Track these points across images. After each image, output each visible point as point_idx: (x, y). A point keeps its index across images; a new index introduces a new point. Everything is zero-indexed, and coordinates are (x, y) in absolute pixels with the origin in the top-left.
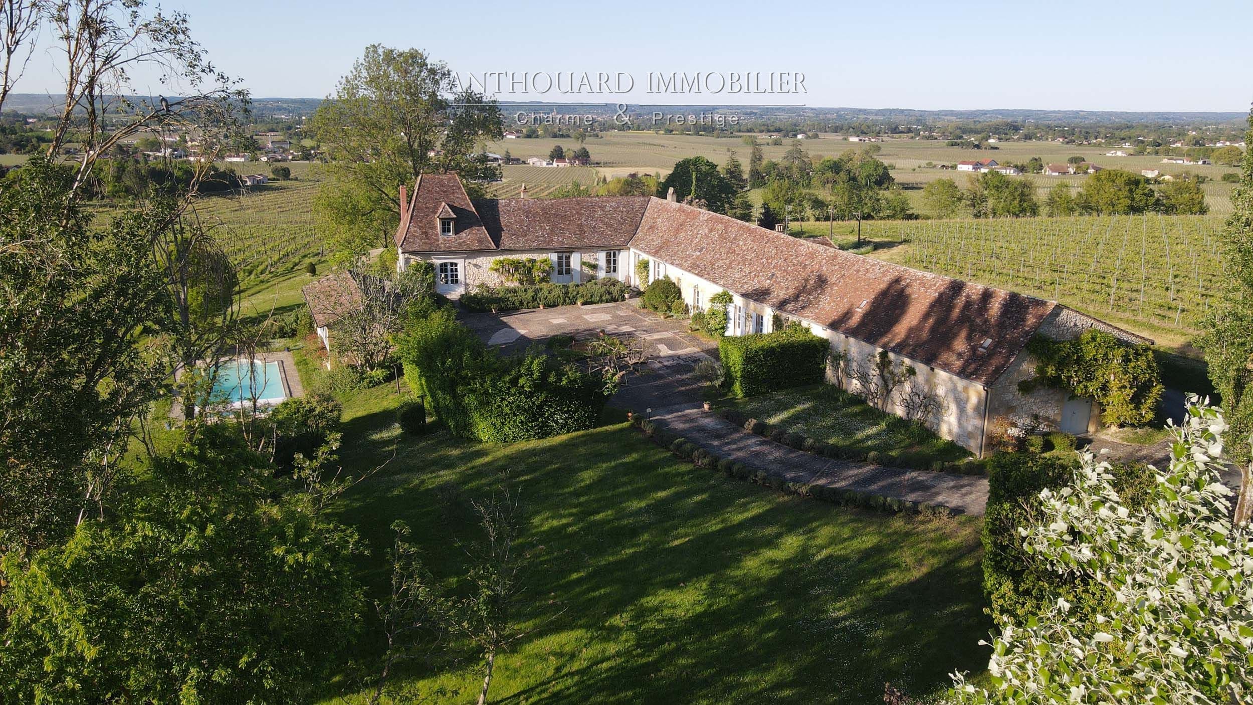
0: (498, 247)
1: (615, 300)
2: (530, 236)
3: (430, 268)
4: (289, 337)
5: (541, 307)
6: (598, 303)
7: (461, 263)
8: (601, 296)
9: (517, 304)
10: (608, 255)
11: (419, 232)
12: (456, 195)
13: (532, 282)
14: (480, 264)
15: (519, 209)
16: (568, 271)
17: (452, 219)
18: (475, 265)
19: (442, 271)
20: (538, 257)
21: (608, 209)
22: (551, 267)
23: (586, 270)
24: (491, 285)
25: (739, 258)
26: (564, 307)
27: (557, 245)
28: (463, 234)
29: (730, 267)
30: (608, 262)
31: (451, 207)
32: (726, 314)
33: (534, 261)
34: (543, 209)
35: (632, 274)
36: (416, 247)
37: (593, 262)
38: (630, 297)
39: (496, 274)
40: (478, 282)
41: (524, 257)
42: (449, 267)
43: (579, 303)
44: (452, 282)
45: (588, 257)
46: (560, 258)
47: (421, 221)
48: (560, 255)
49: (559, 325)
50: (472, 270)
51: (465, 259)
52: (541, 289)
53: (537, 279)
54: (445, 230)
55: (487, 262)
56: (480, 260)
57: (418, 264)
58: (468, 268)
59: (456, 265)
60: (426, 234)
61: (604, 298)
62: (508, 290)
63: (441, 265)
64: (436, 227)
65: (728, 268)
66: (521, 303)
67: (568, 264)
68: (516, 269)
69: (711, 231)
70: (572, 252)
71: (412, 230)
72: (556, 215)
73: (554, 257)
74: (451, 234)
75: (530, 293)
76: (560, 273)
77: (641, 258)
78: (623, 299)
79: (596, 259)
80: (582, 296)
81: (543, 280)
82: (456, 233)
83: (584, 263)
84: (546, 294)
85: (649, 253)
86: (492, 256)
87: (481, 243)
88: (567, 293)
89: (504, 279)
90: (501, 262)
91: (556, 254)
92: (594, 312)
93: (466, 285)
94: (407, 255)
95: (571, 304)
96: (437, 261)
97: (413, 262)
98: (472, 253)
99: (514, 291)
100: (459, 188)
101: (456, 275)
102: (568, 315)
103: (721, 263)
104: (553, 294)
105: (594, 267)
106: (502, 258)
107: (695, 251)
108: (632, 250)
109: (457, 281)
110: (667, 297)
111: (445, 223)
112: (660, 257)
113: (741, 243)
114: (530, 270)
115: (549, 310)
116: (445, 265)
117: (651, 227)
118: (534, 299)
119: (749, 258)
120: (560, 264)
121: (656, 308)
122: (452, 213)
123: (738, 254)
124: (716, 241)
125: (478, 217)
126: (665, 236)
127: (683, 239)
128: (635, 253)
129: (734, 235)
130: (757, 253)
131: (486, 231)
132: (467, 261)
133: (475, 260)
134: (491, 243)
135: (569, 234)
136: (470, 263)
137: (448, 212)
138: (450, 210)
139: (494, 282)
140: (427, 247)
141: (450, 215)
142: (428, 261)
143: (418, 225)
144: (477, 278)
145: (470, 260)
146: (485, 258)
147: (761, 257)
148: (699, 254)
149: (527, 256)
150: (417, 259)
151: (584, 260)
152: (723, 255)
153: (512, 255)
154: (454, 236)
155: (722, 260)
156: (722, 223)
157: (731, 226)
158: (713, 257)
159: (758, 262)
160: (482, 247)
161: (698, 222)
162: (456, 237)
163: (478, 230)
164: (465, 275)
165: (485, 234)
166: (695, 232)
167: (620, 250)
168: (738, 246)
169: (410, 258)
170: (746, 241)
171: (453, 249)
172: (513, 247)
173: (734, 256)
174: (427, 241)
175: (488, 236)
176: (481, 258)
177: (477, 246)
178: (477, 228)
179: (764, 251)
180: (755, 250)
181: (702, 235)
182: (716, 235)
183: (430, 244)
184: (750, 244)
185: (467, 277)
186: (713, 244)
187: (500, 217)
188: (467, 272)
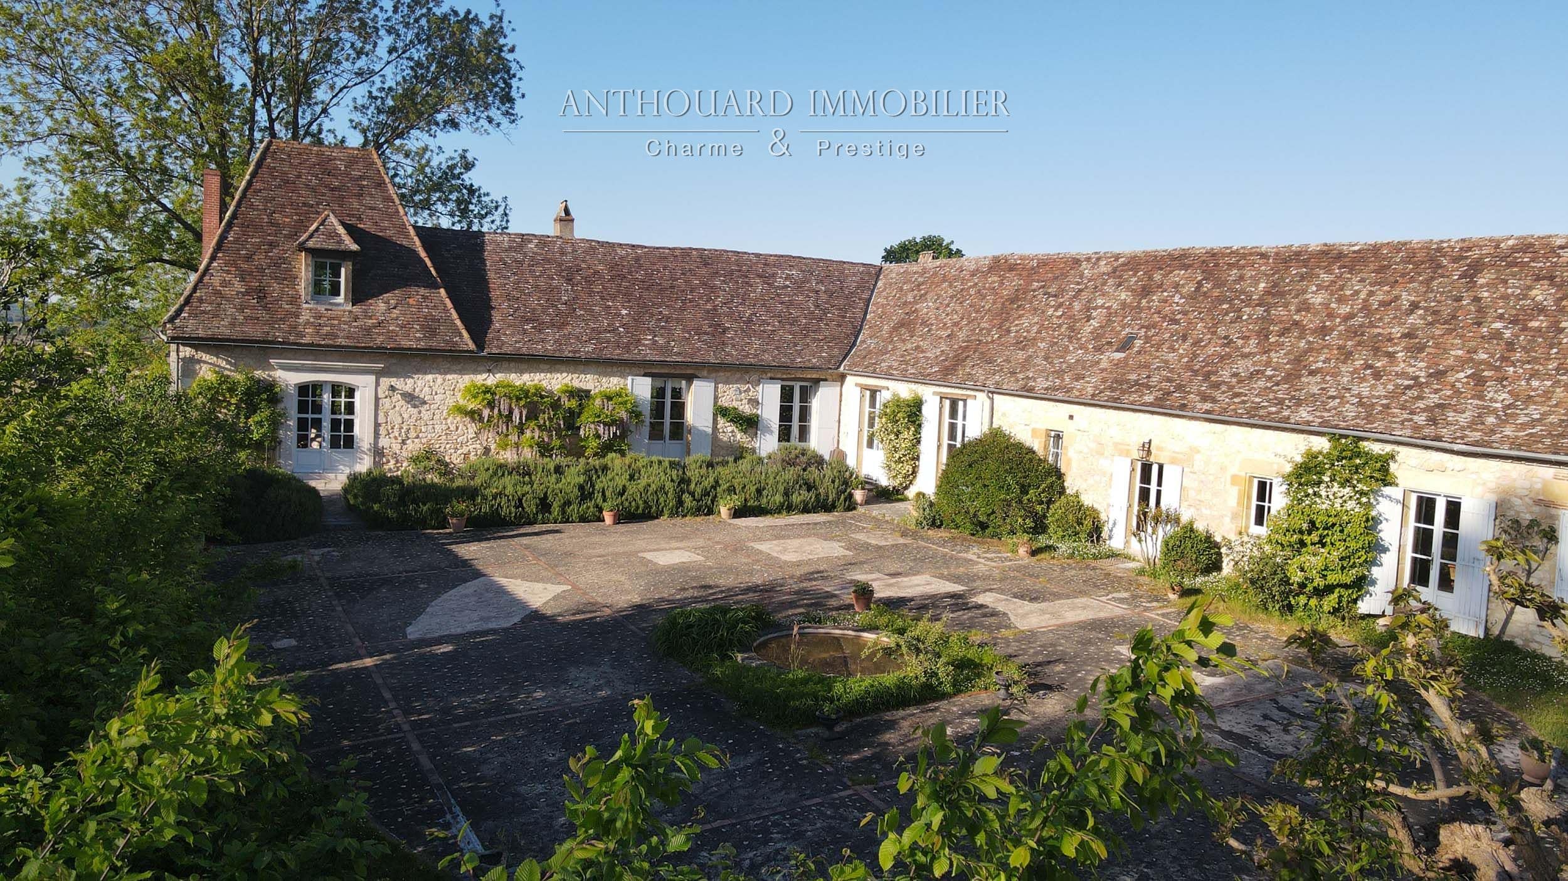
0: (480, 345)
1: (828, 508)
2: (575, 328)
3: (269, 392)
5: (608, 517)
6: (778, 510)
7: (364, 387)
8: (786, 494)
9: (530, 507)
10: (787, 395)
11: (239, 286)
12: (367, 200)
13: (577, 451)
14: (425, 394)
15: (548, 261)
16: (679, 430)
17: (347, 255)
18: (410, 398)
19: (302, 407)
20: (597, 384)
22: (635, 414)
23: (729, 431)
24: (455, 459)
26: (678, 520)
27: (650, 355)
28: (379, 306)
29: (1300, 368)
30: (785, 414)
31: (351, 230)
32: (1368, 527)
33: (582, 395)
34: (613, 267)
35: (849, 446)
36: (222, 328)
37: (746, 409)
38: (868, 502)
39: (472, 428)
40: (414, 447)
41: (555, 382)
42: (327, 398)
43: (724, 511)
44: (335, 444)
45: (733, 396)
46: (658, 393)
47: (249, 258)
48: (659, 383)
50: (398, 411)
51: (379, 374)
52: (605, 468)
53: (593, 444)
54: (323, 289)
55: (446, 389)
56: (424, 383)
57: (224, 379)
58: (386, 403)
59: (351, 392)
60: (261, 294)
62: (502, 469)
63: (303, 389)
64: (293, 279)
66: (544, 505)
67: (679, 409)
68: (533, 415)
70: (690, 379)
71: (216, 279)
73: (641, 388)
74: (340, 299)
75: (574, 477)
76: (656, 433)
77: (884, 397)
78: (851, 506)
79: (755, 402)
80: (732, 490)
81: (606, 448)
82: (359, 296)
83: (721, 411)
84: (622, 481)
85: (919, 379)
86: (462, 372)
87: (430, 330)
88: (684, 481)
89: (491, 439)
90: (487, 390)
91: (649, 380)
92: (779, 534)
93: (378, 453)
94: (187, 352)
95: (698, 511)
96: (288, 377)
97: (206, 373)
98: (400, 360)
99: (524, 471)
100: (379, 182)
101: (350, 424)
102: (701, 542)
104: (643, 482)
105: (750, 424)
106: (491, 380)
108: (850, 380)
109: (349, 442)
111: (325, 265)
114: (571, 420)
115: (633, 527)
116: (317, 387)
118: (585, 493)
120: (658, 409)
122: (347, 240)
124: (1185, 313)
125: (427, 260)
126: (962, 335)
127: (1035, 329)
128: (864, 388)
129: (1262, 285)
130: (1435, 313)
131: (448, 302)
132: (385, 382)
133: (410, 381)
134: (461, 336)
135: (683, 330)
136: (392, 388)
137: (333, 235)
138: (341, 230)
139: (465, 450)
140: (254, 332)
141: (340, 242)
142: (259, 374)
143: (238, 268)
144: (412, 434)
145: (393, 381)
146: (440, 378)
147: (1467, 317)
148: (1122, 355)
149: (567, 380)
150: (223, 364)
151: (724, 402)
152: (1240, 342)
153: (522, 372)
154: (349, 307)
155: (1245, 356)
156: (1186, 267)
157: (1231, 266)
158: (1195, 356)
159: (1462, 337)
160: (434, 344)
161: (1078, 284)
162: (356, 309)
163: (424, 297)
164: (377, 425)
165: (446, 310)
166: (1077, 306)
167: (817, 382)
168: (1305, 307)
169: (199, 361)
170: (1342, 288)
171: (341, 341)
172: (524, 351)
173: (1300, 338)
174: (262, 313)
175: (455, 315)
176: (430, 377)
177: (419, 339)
178: (422, 291)
179: (1477, 299)
180: (1415, 306)
181: (1109, 308)
182: (1176, 299)
183: (271, 323)
184: (1371, 294)
185: (382, 431)
186: (1176, 322)
187: (491, 275)
188: (381, 416)
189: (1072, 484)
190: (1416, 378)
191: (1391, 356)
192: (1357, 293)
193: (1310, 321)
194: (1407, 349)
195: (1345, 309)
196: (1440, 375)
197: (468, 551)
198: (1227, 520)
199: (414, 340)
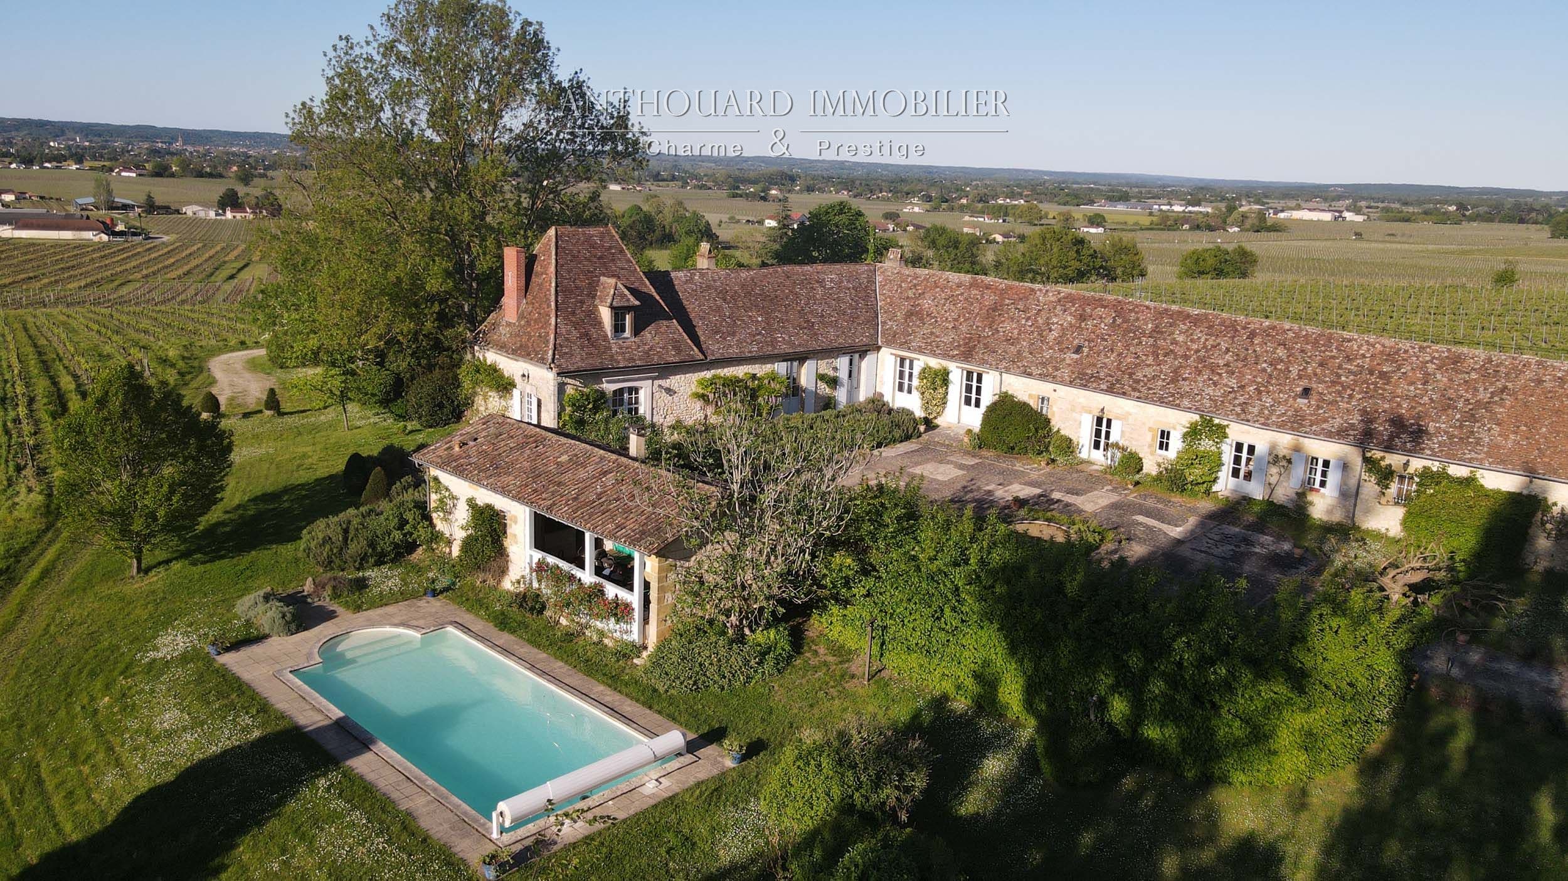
0: (703, 356)
1: (908, 437)
2: (742, 335)
3: (600, 400)
7: (645, 388)
8: (890, 433)
10: (851, 362)
11: (576, 334)
12: (619, 264)
14: (675, 387)
16: (797, 392)
17: (629, 309)
18: (670, 391)
19: (616, 404)
20: (760, 370)
22: (781, 386)
23: (823, 388)
24: (691, 423)
25: (1191, 362)
27: (785, 348)
28: (648, 334)
30: (850, 372)
33: (756, 378)
34: (743, 286)
36: (576, 363)
37: (831, 373)
39: (699, 404)
40: (670, 420)
41: (740, 371)
42: (626, 396)
45: (824, 367)
50: (663, 399)
51: (654, 379)
53: (766, 407)
54: (616, 328)
55: (686, 383)
56: (675, 381)
57: (580, 394)
58: (657, 395)
59: (638, 391)
60: (586, 335)
61: (895, 434)
63: (615, 393)
64: (603, 323)
65: (1175, 380)
67: (798, 379)
68: (735, 394)
70: (804, 359)
71: (563, 329)
73: (782, 369)
74: (629, 334)
77: (919, 366)
78: (919, 434)
79: (835, 369)
81: (773, 409)
82: (637, 331)
83: (822, 377)
85: (946, 356)
86: (694, 372)
87: (678, 349)
89: (710, 410)
90: (711, 382)
91: (784, 364)
94: (561, 379)
96: (609, 387)
97: (570, 390)
98: (666, 370)
100: (622, 251)
101: (637, 410)
103: (1149, 372)
105: (833, 382)
106: (708, 374)
107: (1061, 351)
108: (887, 351)
111: (618, 313)
112: (983, 362)
113: (1181, 339)
114: (753, 394)
116: (621, 392)
117: (912, 314)
119: (1221, 362)
121: (1012, 449)
122: (632, 298)
123: (1186, 357)
124: (1110, 335)
125: (661, 301)
126: (964, 328)
127: (1016, 332)
128: (896, 356)
129: (1150, 326)
130: (1237, 355)
131: (679, 327)
132: (655, 383)
133: (668, 381)
134: (693, 349)
135: (793, 327)
136: (660, 386)
137: (623, 296)
138: (627, 292)
139: (695, 417)
140: (596, 362)
141: (628, 300)
142: (597, 387)
143: (571, 321)
144: (669, 412)
145: (660, 382)
146: (684, 377)
148: (1078, 356)
149: (746, 370)
150: (578, 383)
151: (821, 371)
153: (724, 368)
154: (633, 339)
156: (1105, 307)
157: (1131, 311)
160: (681, 357)
162: (636, 340)
163: (667, 327)
164: (653, 409)
165: (680, 334)
166: (1040, 321)
167: (867, 351)
169: (567, 384)
170: (1192, 334)
171: (639, 363)
172: (726, 356)
173: (1175, 359)
174: (592, 350)
175: (686, 337)
176: (678, 377)
177: (674, 356)
178: (665, 323)
179: (1255, 351)
180: (1228, 350)
181: (1062, 325)
182: (1103, 325)
183: (600, 355)
184: (1207, 340)
185: (655, 413)
186: (1106, 340)
187: (685, 302)
188: (654, 403)
190: (1233, 388)
191: (1220, 375)
192: (1199, 338)
193: (1180, 351)
195: (1195, 347)
198: (1146, 448)
199: (672, 357)
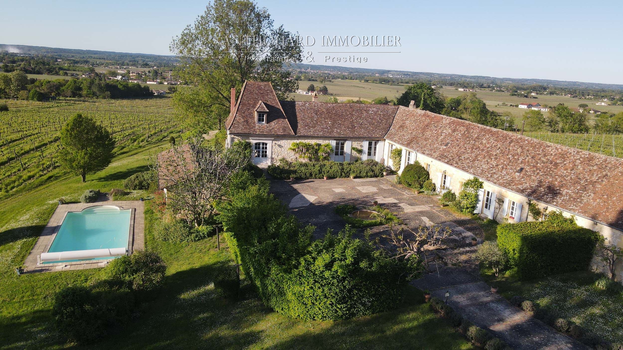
0: (296, 134)
1: (376, 176)
2: (318, 128)
3: (248, 145)
4: (145, 189)
5: (325, 178)
6: (364, 177)
7: (269, 143)
8: (367, 173)
9: (308, 175)
10: (370, 144)
11: (242, 120)
12: (269, 96)
13: (317, 159)
14: (283, 145)
15: (311, 109)
16: (342, 153)
17: (266, 112)
18: (279, 146)
19: (256, 148)
20: (323, 142)
21: (370, 112)
22: (332, 150)
23: (355, 153)
24: (289, 160)
25: (484, 153)
26: (341, 179)
27: (336, 135)
28: (273, 124)
29: (476, 159)
30: (370, 148)
31: (265, 104)
32: (477, 196)
33: (319, 145)
34: (327, 110)
35: (386, 157)
36: (239, 131)
37: (359, 148)
38: (387, 175)
39: (293, 153)
40: (280, 157)
41: (313, 142)
42: (261, 146)
43: (351, 177)
44: (263, 156)
45: (356, 144)
46: (337, 144)
47: (244, 113)
48: (338, 141)
49: (341, 193)
50: (277, 149)
51: (273, 140)
52: (325, 165)
53: (321, 157)
54: (260, 120)
55: (288, 144)
56: (282, 142)
57: (240, 142)
58: (274, 147)
59: (266, 144)
60: (247, 122)
61: (369, 174)
62: (302, 165)
63: (256, 144)
64: (254, 117)
65: (474, 160)
66: (311, 175)
67: (342, 148)
68: (308, 150)
69: (454, 131)
70: (346, 140)
71: (237, 118)
72: (336, 114)
73: (333, 143)
74: (264, 122)
75: (317, 168)
76: (337, 154)
77: (394, 147)
78: (382, 176)
79: (362, 146)
80: (354, 172)
81: (325, 158)
82: (268, 122)
83: (353, 149)
84: (328, 169)
85: (402, 144)
86: (291, 140)
87: (284, 130)
88: (343, 169)
89: (297, 155)
90: (297, 144)
91: (335, 141)
92: (363, 184)
93: (272, 158)
94: (233, 136)
95: (345, 177)
96: (253, 141)
97: (236, 141)
98: (277, 137)
99: (306, 165)
100: (272, 92)
101: (266, 152)
102: (345, 186)
103: (466, 156)
104: (333, 169)
105: (360, 152)
106: (298, 141)
107: (441, 145)
108: (387, 141)
109: (266, 156)
110: (419, 178)
111: (261, 115)
112: (412, 147)
113: (484, 142)
114: (317, 152)
115: (330, 180)
116: (259, 144)
117: (401, 126)
118: (320, 172)
119: (494, 153)
120: (337, 148)
121: (410, 185)
122: (266, 109)
123: (483, 150)
124: (460, 139)
125: (283, 112)
126: (414, 133)
127: (430, 135)
128: (390, 143)
129: (476, 135)
130: (502, 150)
131: (288, 122)
132: (274, 142)
133: (279, 142)
134: (291, 131)
135: (344, 128)
136: (276, 144)
137: (263, 107)
138: (264, 106)
139: (292, 158)
140: (247, 131)
141: (264, 109)
142: (247, 141)
143: (242, 115)
144: (280, 154)
145: (276, 142)
146: (286, 141)
147: (506, 153)
148: (445, 147)
149: (316, 142)
150: (240, 139)
151: (354, 146)
152: (468, 149)
153: (305, 140)
154: (266, 124)
155: (468, 153)
156: (463, 126)
157: (472, 128)
158: (459, 151)
159: (504, 157)
160: (285, 133)
161: (441, 125)
162: (268, 125)
163: (283, 121)
164: (272, 152)
165: (288, 125)
166: (440, 131)
167: (378, 141)
168: (482, 143)
169: (235, 138)
170: (489, 140)
171: (265, 133)
172: (306, 135)
174: (247, 127)
175: (290, 126)
176: (284, 141)
177: (282, 132)
178: (282, 120)
179: (509, 149)
180: (499, 148)
181: (446, 133)
182: (459, 135)
183: (250, 129)
184: (494, 143)
185: (273, 154)
186: (458, 141)
187: (297, 113)
188: (273, 150)
189: (431, 177)
191: (491, 159)
194: (494, 158)
196: (497, 165)
197: (296, 186)
198: (458, 190)
199: (281, 133)
